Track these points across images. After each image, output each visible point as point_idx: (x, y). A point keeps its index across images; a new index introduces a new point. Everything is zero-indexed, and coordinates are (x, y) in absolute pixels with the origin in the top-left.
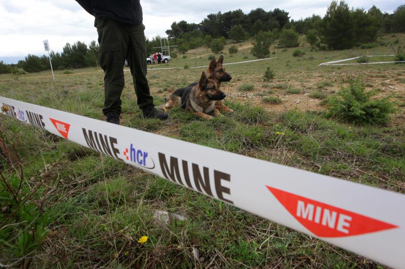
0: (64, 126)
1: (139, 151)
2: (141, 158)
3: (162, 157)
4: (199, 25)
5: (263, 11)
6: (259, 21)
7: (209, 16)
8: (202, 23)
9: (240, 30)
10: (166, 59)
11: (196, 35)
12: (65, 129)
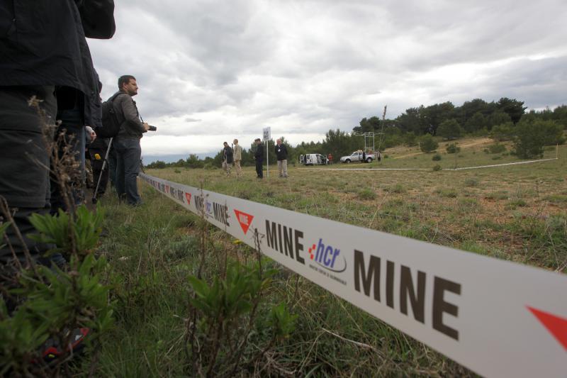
0: (247, 217)
1: (329, 248)
2: (330, 257)
3: (359, 256)
4: (394, 121)
5: (483, 102)
6: (478, 113)
7: (407, 111)
8: (398, 119)
9: (453, 125)
10: (370, 158)
11: (392, 132)
12: (247, 221)
